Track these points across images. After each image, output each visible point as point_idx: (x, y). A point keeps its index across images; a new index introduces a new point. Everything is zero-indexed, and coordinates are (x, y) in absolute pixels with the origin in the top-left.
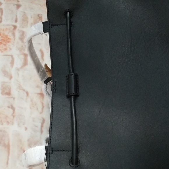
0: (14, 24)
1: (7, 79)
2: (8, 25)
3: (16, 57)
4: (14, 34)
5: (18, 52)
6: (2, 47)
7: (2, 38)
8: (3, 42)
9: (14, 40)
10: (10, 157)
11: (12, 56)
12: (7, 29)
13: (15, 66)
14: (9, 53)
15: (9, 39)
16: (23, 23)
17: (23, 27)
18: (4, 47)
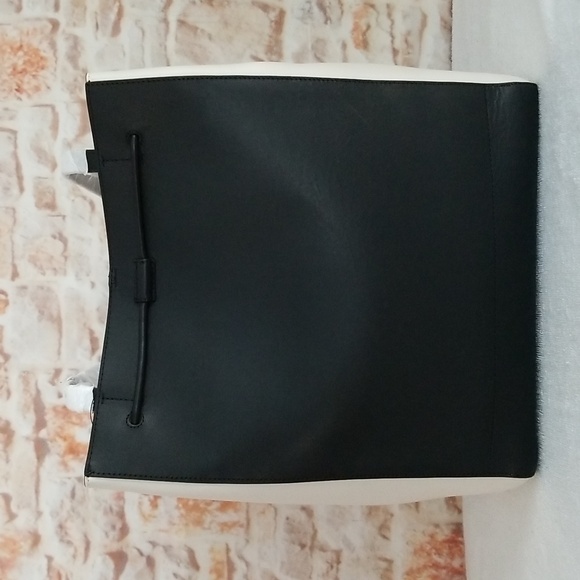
0: (52, 15)
1: (45, 171)
2: (38, 19)
3: (61, 109)
4: (53, 45)
5: (66, 96)
6: (28, 83)
7: (27, 58)
8: (29, 69)
9: (56, 62)
11: (53, 108)
12: (35, 29)
13: (61, 135)
14: (46, 98)
15: (42, 58)
16: (74, 12)
17: (75, 25)
18: (34, 82)
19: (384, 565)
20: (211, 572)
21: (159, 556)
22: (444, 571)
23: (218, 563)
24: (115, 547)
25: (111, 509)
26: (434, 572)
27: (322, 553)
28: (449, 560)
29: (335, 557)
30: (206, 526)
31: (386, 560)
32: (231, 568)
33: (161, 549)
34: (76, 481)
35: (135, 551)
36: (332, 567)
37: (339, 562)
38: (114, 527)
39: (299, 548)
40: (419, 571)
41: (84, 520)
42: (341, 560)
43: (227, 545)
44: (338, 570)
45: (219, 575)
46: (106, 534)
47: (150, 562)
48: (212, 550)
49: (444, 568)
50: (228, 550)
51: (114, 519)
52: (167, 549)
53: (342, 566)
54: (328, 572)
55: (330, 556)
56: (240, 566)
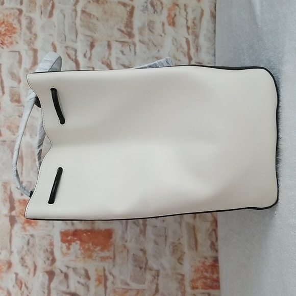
0: (19, 7)
1: (15, 84)
2: (12, 9)
3: (23, 54)
4: (19, 22)
5: (26, 47)
6: (7, 40)
7: (6, 28)
8: (7, 33)
9: (21, 30)
10: (24, 168)
11: (19, 52)
12: (11, 14)
13: (23, 66)
14: (16, 48)
15: (14, 28)
16: (30, 5)
17: (30, 12)
18: (10, 40)
19: (180, 277)
20: (96, 281)
21: (71, 273)
22: (209, 280)
23: (101, 276)
24: (49, 268)
25: (47, 250)
26: (204, 280)
27: (150, 271)
28: (211, 275)
29: (156, 274)
30: (94, 258)
31: (181, 275)
32: (106, 279)
33: (72, 269)
34: (30, 237)
35: (59, 271)
36: (155, 278)
37: (158, 276)
38: (48, 259)
39: (139, 269)
40: (197, 280)
41: (33, 256)
42: (160, 275)
43: (104, 267)
44: (158, 279)
45: (100, 282)
46: (45, 262)
47: (66, 276)
48: (96, 270)
49: (209, 278)
50: (104, 270)
51: (49, 255)
52: (75, 269)
53: (160, 278)
54: (153, 280)
55: (153, 272)
56: (110, 278)
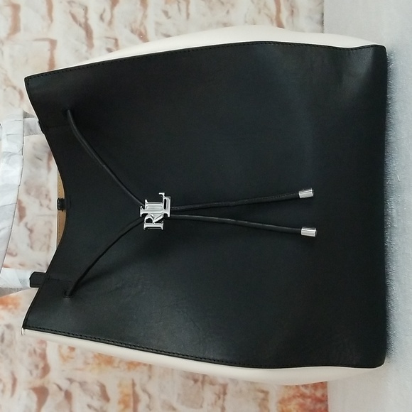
19: (261, 395)
20: (119, 403)
21: (76, 391)
22: (309, 400)
23: (128, 395)
24: (38, 383)
25: (35, 351)
26: (301, 400)
27: (211, 386)
28: (313, 391)
29: (222, 390)
30: (116, 365)
31: (263, 391)
32: (136, 400)
33: (77, 385)
34: (5, 328)
35: (55, 387)
36: (219, 398)
37: (225, 394)
38: (37, 367)
39: (192, 382)
40: (290, 399)
41: (11, 361)
42: (227, 391)
43: (133, 380)
44: (224, 400)
45: (126, 406)
46: (31, 373)
47: (68, 396)
48: (120, 385)
49: (309, 397)
50: (134, 385)
51: (37, 359)
52: (82, 384)
53: (228, 397)
54: (216, 402)
55: (217, 388)
56: (144, 398)
